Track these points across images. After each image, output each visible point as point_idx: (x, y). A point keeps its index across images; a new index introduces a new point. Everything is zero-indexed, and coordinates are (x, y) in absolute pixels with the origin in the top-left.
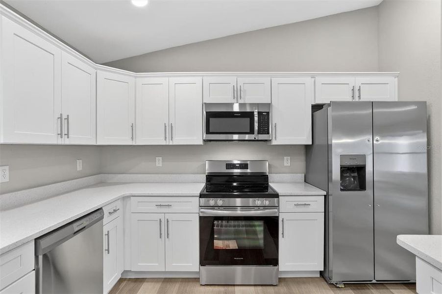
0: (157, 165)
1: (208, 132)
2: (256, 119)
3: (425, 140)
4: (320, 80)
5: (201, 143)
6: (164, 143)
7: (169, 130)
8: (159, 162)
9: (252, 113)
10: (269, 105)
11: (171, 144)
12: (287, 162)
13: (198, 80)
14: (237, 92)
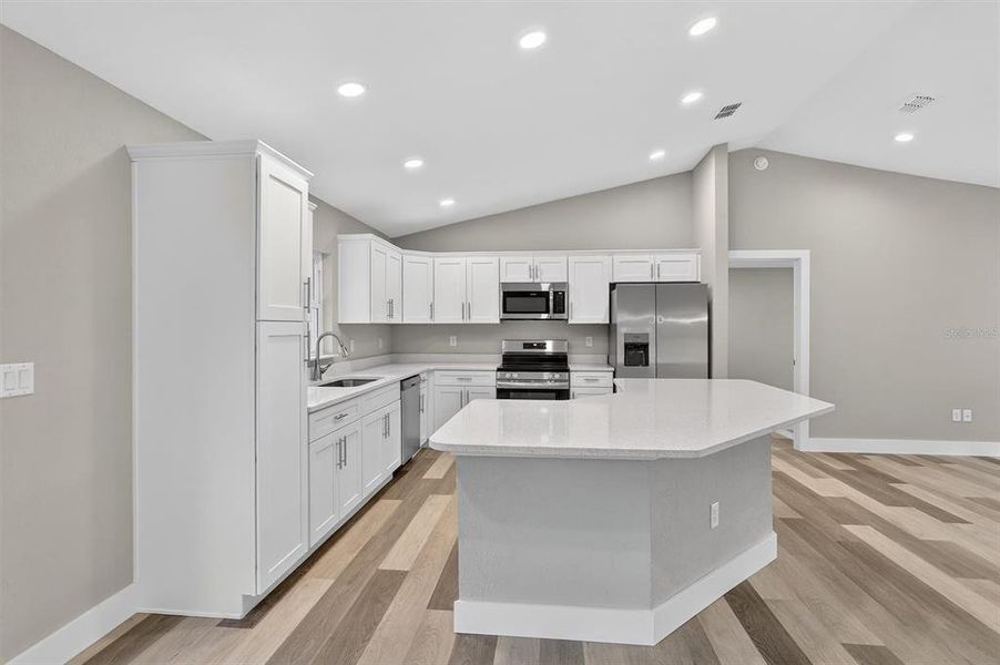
0: (451, 344)
1: (505, 312)
2: (551, 298)
3: (706, 319)
4: (618, 258)
5: (498, 322)
6: (461, 322)
7: (466, 308)
8: (453, 342)
9: (548, 293)
10: (565, 284)
11: (468, 322)
12: (589, 342)
13: (495, 260)
14: (534, 271)
